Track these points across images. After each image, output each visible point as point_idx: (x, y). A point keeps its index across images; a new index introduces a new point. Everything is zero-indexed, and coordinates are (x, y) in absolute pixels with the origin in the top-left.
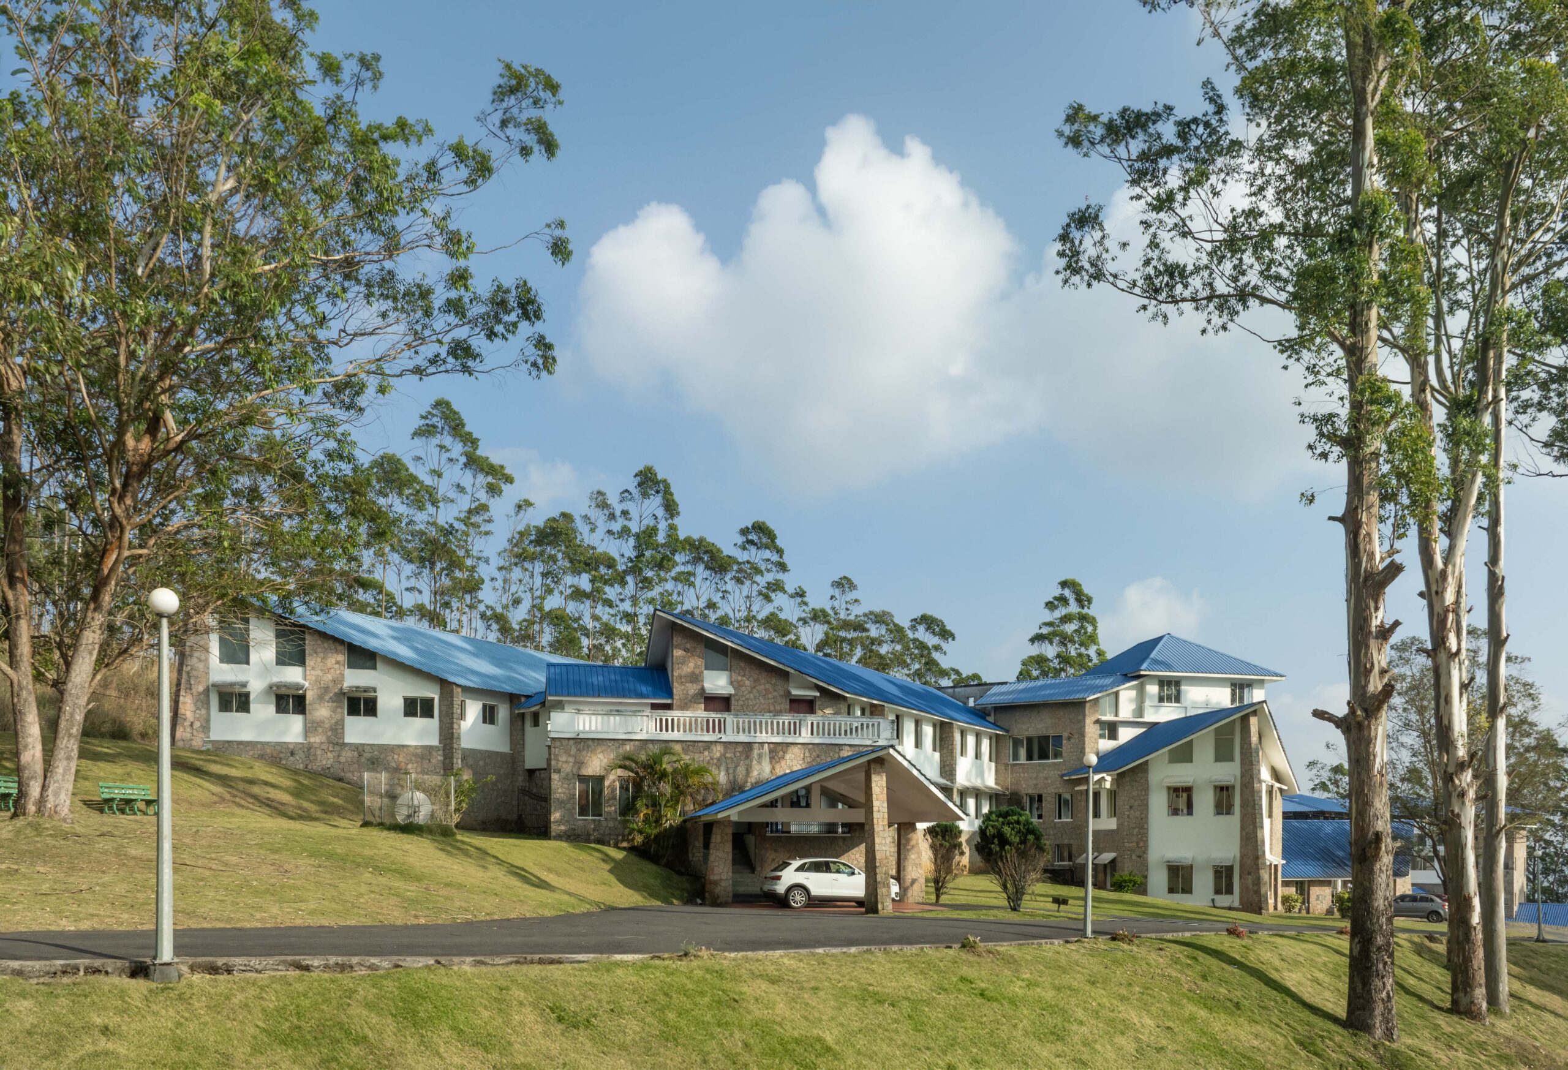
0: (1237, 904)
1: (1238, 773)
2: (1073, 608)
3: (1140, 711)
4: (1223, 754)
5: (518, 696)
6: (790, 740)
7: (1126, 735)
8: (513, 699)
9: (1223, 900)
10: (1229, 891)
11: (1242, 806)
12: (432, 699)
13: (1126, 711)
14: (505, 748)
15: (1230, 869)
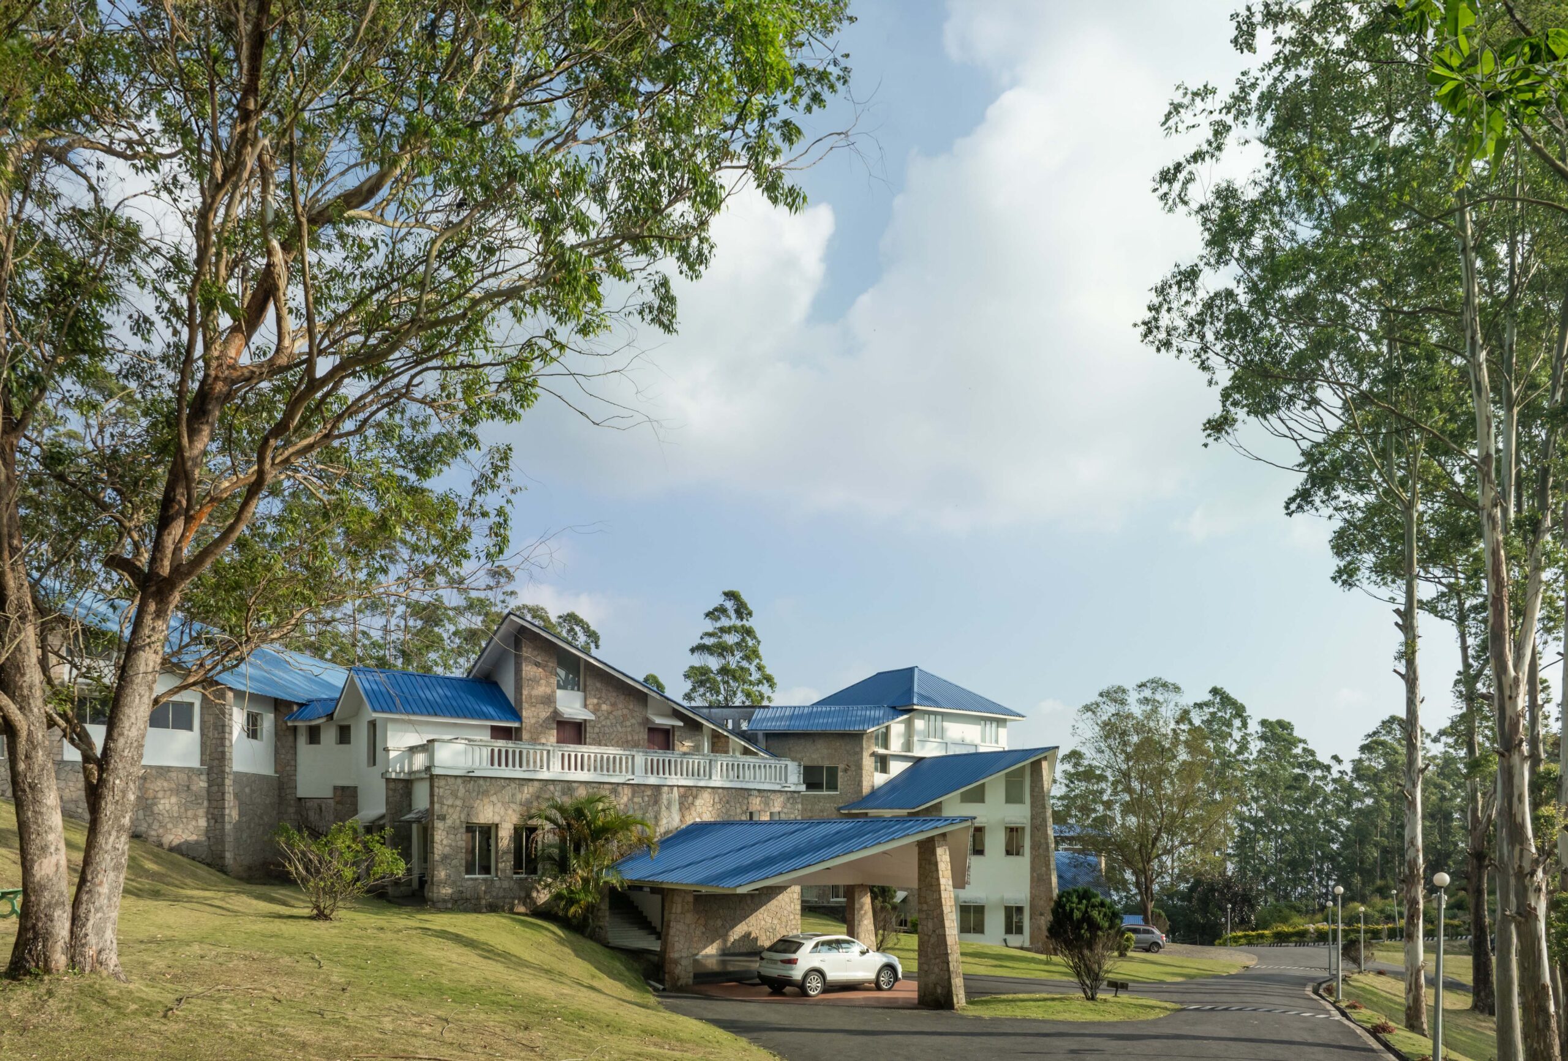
0: (1027, 944)
1: (1029, 814)
2: (734, 621)
3: (908, 745)
4: (1013, 797)
5: (289, 704)
6: (702, 784)
7: (897, 768)
8: (279, 706)
9: (1014, 940)
10: (1020, 930)
11: (1032, 848)
12: (192, 704)
13: (896, 745)
14: (266, 769)
15: (1020, 909)
